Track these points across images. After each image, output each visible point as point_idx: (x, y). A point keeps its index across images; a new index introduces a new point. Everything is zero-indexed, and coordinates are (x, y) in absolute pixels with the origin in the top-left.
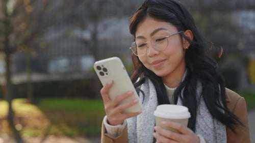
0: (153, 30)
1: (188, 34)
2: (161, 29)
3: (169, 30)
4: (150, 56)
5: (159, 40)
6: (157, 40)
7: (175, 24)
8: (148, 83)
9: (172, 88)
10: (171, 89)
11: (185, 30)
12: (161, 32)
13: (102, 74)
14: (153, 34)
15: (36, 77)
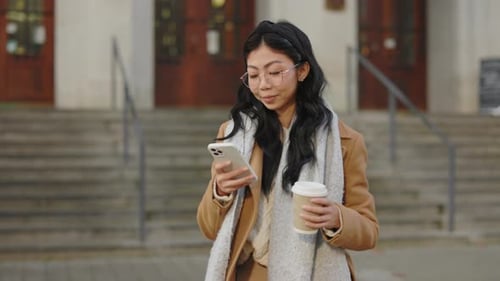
2: (277, 62)
6: (270, 73)
13: (217, 154)
14: (266, 66)
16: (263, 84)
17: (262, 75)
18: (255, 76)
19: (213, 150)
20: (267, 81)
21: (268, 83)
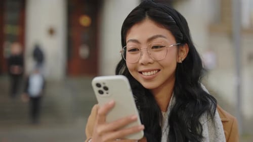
0: (151, 35)
2: (160, 36)
3: (167, 38)
4: (142, 64)
6: (153, 47)
12: (159, 39)
13: (101, 92)
14: (150, 40)
16: (144, 58)
17: (144, 48)
18: (134, 50)
20: (149, 55)
21: (150, 57)
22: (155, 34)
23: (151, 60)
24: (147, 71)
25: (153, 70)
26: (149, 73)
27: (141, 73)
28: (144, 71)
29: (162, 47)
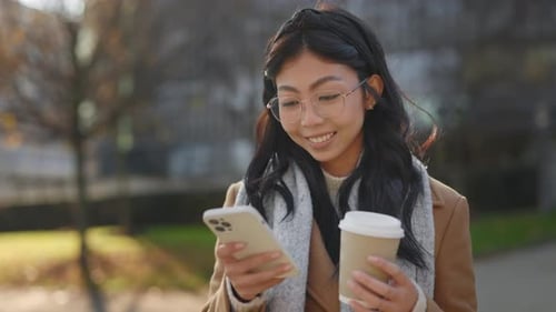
0: (315, 79)
1: (375, 82)
2: (331, 78)
3: (344, 79)
4: (305, 126)
5: (327, 98)
6: (321, 98)
7: (355, 68)
8: (293, 170)
9: (339, 176)
10: (337, 179)
11: (370, 75)
12: (330, 84)
13: (220, 229)
14: (314, 86)
15: (138, 185)
16: (308, 117)
17: (305, 101)
18: (291, 104)
19: (214, 222)
20: (316, 111)
21: (319, 115)
22: (322, 76)
23: (320, 120)
24: (316, 137)
25: (326, 134)
26: (320, 140)
27: (307, 138)
28: (312, 137)
29: (335, 96)
